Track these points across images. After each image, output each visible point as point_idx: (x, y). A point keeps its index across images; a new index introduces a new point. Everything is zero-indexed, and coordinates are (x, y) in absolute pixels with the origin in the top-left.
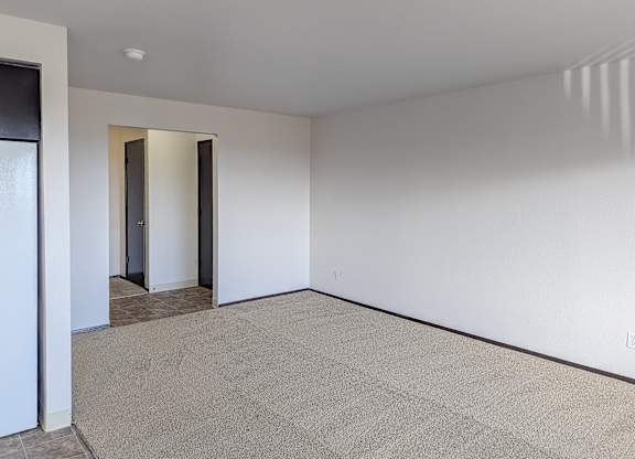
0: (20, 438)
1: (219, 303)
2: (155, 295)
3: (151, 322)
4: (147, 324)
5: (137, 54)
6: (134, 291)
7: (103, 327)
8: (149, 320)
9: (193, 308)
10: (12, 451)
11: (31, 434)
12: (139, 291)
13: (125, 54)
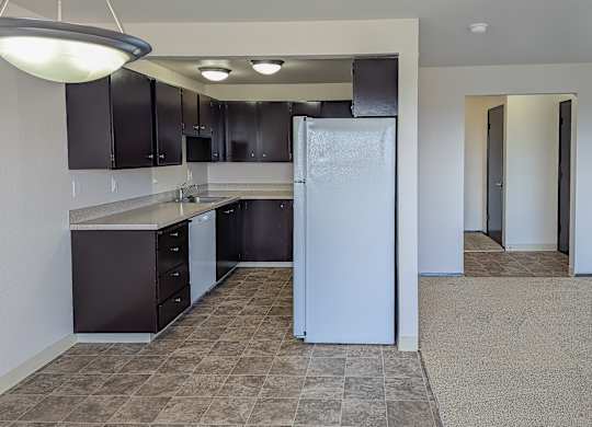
0: (382, 349)
1: (576, 272)
2: (511, 254)
3: (502, 279)
4: (497, 279)
5: (480, 28)
6: (491, 247)
7: (459, 275)
8: (500, 276)
9: (547, 273)
10: (374, 357)
11: (389, 348)
12: (496, 248)
13: (469, 29)
